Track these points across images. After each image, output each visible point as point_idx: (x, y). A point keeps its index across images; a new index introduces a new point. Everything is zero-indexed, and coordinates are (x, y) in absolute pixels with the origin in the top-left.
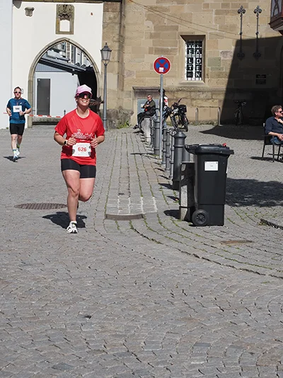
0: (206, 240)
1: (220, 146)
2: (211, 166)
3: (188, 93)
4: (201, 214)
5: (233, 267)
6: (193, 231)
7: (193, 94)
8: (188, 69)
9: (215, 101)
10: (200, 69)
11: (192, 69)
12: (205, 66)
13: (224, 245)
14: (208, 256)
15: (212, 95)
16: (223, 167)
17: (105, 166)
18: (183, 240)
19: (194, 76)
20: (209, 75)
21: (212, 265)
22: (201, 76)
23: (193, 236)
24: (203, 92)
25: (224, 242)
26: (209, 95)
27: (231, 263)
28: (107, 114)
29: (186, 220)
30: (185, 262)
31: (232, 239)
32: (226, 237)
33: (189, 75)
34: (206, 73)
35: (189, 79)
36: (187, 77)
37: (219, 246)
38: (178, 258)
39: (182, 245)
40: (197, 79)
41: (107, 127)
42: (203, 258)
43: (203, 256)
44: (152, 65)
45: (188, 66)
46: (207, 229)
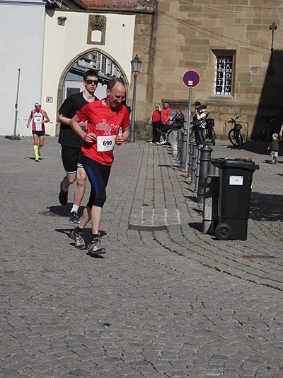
0: (228, 254)
1: (245, 161)
2: (236, 180)
3: (217, 108)
4: (224, 228)
5: (254, 282)
6: (215, 245)
7: (221, 108)
8: (217, 83)
9: (244, 116)
10: (230, 83)
11: (222, 83)
12: (234, 81)
13: (246, 260)
14: (229, 270)
15: (241, 110)
16: (248, 181)
17: (131, 177)
18: (204, 253)
19: (223, 91)
20: (239, 90)
21: (232, 279)
22: (230, 91)
23: (215, 250)
24: (232, 107)
25: (246, 257)
26: (238, 110)
27: (252, 278)
28: (135, 125)
29: (209, 233)
30: (206, 275)
31: (255, 254)
32: (248, 252)
33: (219, 89)
34: (235, 88)
35: (218, 93)
36: (216, 91)
37: (241, 260)
38: (199, 271)
39: (204, 258)
40: (226, 94)
41: (134, 139)
42: (224, 272)
43: (224, 269)
44: (181, 78)
45: (217, 80)
46: (229, 242)
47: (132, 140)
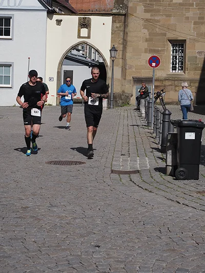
0: (185, 190)
1: (196, 121)
2: (190, 136)
3: (173, 82)
4: (182, 171)
6: (176, 183)
7: (176, 82)
8: (173, 64)
9: (193, 87)
10: (182, 64)
11: (176, 64)
12: (185, 62)
13: (199, 195)
14: (187, 202)
15: (191, 83)
16: (198, 136)
17: (112, 134)
18: (168, 190)
19: (177, 70)
20: (189, 69)
21: (190, 209)
22: (182, 69)
23: (176, 187)
24: (184, 81)
25: (199, 192)
27: (204, 208)
28: (113, 96)
29: (170, 175)
30: (170, 207)
32: (200, 189)
33: (174, 68)
34: (186, 67)
35: (174, 71)
36: (172, 70)
37: (195, 195)
38: (165, 204)
39: (168, 194)
40: (180, 71)
41: (113, 106)
42: (183, 204)
43: (183, 202)
44: (146, 61)
45: (173, 62)
46: (186, 181)
47: (112, 107)
